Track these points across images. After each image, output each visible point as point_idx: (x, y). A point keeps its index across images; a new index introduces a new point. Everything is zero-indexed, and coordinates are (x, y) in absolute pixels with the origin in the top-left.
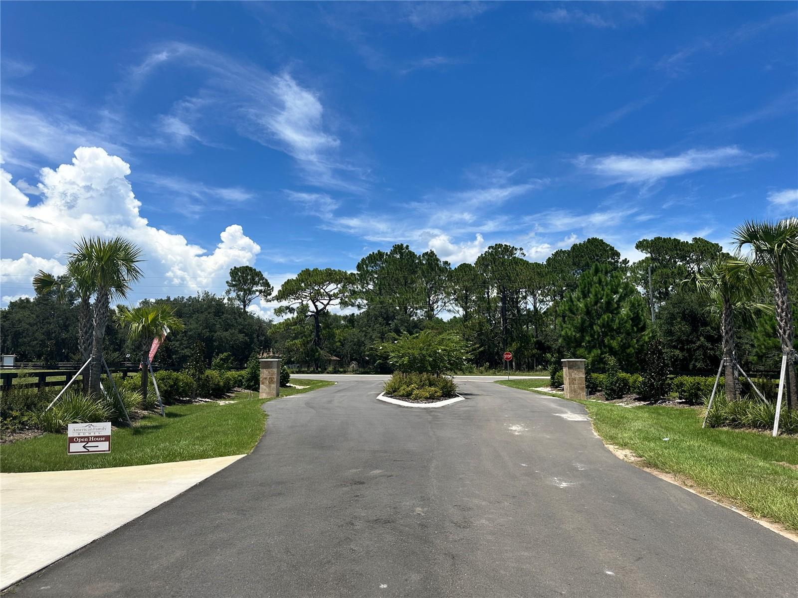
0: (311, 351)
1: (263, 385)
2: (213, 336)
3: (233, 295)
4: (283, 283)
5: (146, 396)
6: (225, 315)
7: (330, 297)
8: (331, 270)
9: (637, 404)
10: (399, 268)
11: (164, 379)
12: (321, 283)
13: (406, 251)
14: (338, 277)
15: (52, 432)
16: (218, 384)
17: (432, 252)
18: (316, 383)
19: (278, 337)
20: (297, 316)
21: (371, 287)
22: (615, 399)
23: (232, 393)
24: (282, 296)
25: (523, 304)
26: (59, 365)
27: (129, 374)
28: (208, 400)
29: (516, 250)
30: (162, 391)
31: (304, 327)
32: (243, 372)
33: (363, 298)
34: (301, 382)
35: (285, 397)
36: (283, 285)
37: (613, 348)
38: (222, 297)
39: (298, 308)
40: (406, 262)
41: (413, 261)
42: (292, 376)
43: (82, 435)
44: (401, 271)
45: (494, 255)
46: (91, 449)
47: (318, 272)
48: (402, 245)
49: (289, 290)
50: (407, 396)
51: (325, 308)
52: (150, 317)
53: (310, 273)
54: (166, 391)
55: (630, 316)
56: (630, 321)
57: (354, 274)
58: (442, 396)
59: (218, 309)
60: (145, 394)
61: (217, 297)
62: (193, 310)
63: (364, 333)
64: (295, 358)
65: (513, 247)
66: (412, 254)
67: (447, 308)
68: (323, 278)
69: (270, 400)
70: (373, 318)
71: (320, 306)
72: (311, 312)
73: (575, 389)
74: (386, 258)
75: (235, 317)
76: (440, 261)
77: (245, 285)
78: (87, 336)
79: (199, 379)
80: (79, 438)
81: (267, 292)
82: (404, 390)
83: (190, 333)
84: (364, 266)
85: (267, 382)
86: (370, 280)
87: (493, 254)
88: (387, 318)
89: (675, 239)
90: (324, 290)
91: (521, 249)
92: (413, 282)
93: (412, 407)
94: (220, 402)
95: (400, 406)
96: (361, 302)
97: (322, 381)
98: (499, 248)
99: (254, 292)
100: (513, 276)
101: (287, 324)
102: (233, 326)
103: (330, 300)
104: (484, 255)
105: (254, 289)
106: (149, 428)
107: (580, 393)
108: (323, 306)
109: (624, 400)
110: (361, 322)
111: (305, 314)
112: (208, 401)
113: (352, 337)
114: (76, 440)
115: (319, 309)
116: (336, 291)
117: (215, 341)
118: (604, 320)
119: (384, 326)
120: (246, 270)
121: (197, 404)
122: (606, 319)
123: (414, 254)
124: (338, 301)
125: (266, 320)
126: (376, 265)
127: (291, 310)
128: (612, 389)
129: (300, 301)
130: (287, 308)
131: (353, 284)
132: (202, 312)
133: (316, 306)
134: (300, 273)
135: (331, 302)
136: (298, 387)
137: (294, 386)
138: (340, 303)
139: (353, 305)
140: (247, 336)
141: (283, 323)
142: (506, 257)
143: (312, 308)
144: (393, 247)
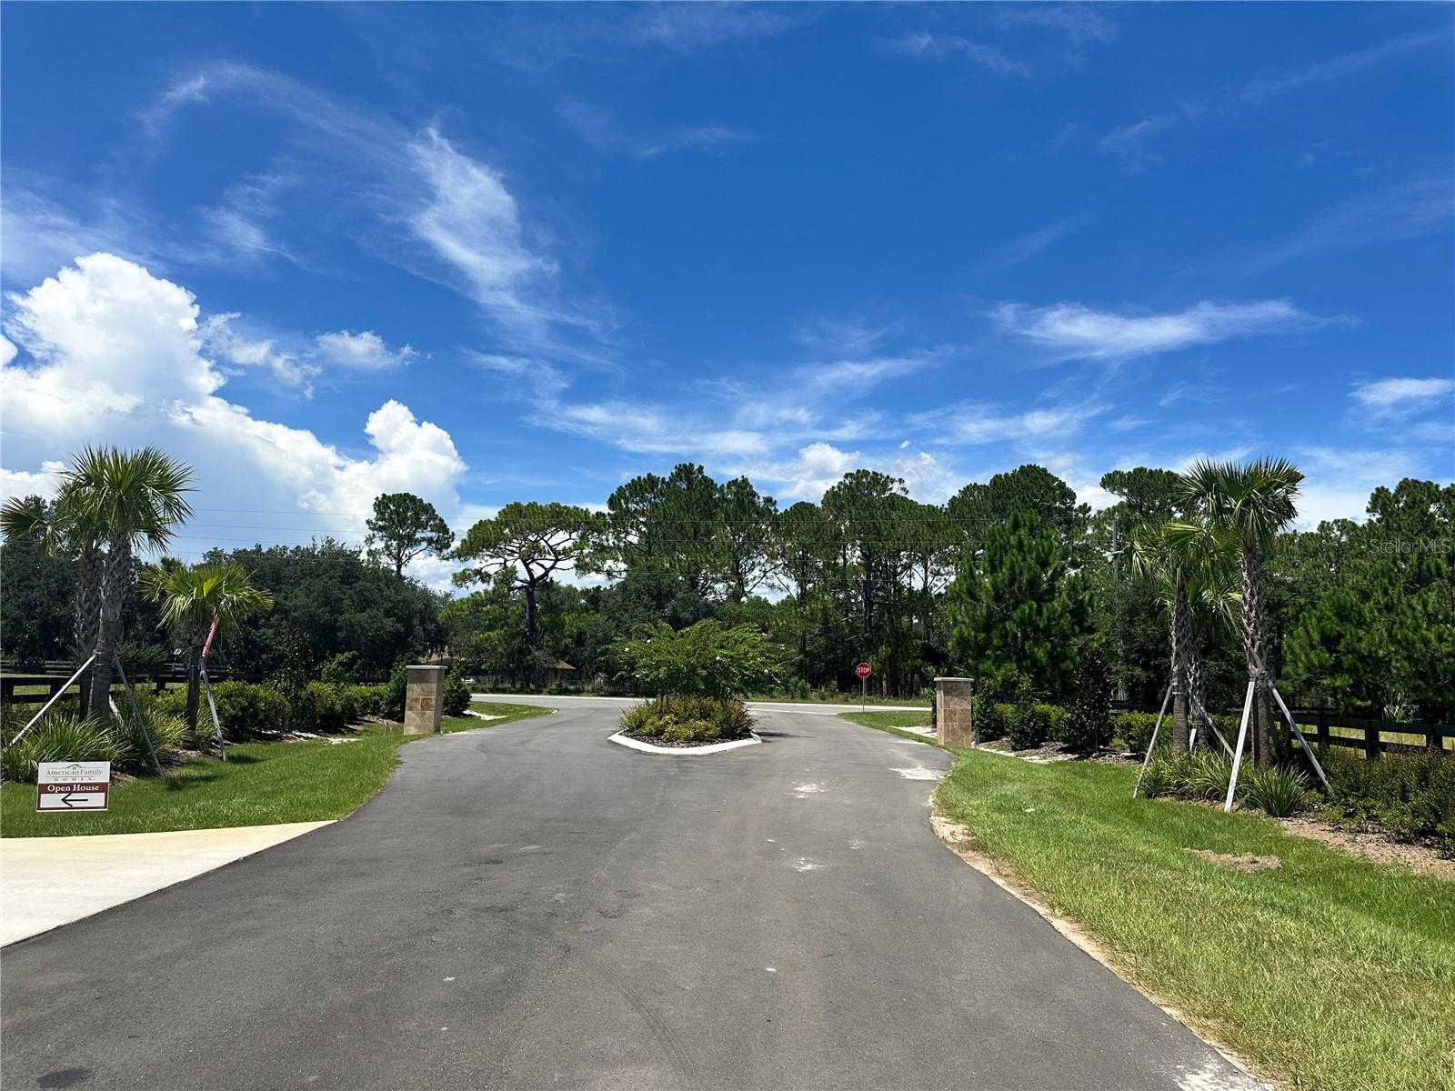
0: (518, 652)
1: (410, 712)
2: (336, 620)
3: (379, 545)
4: (471, 528)
5: (195, 726)
6: (360, 583)
7: (558, 555)
8: (560, 506)
9: (1061, 758)
10: (685, 507)
11: (231, 696)
12: (541, 531)
13: (698, 476)
14: (572, 520)
15: (18, 781)
16: (332, 709)
17: (745, 481)
18: (520, 711)
19: (459, 625)
20: (494, 588)
21: (633, 538)
22: (1027, 748)
23: (358, 725)
24: (469, 549)
25: (905, 577)
26: (47, 666)
27: (168, 685)
28: (311, 735)
29: (892, 482)
30: (227, 718)
31: (506, 609)
32: (382, 688)
33: (617, 560)
34: (491, 708)
35: (451, 734)
36: (470, 530)
37: (1036, 660)
38: (357, 549)
39: (496, 573)
40: (698, 496)
41: (711, 496)
42: (476, 697)
43: (61, 781)
44: (688, 512)
45: (855, 490)
46: (75, 804)
47: (535, 509)
48: (691, 465)
49: (482, 539)
50: (656, 735)
51: (546, 574)
52: (207, 587)
53: (521, 511)
54: (234, 718)
55: (1068, 606)
56: (1068, 615)
57: (604, 515)
58: (720, 736)
59: (348, 571)
60: (192, 723)
61: (350, 547)
62: (302, 571)
63: (616, 622)
64: (489, 664)
65: (888, 477)
66: (709, 483)
67: (769, 581)
68: (544, 522)
69: (418, 737)
70: (633, 596)
71: (538, 572)
72: (522, 581)
73: (953, 729)
74: (662, 487)
75: (379, 586)
76: (759, 498)
77: (401, 528)
78: (90, 617)
79: (297, 697)
80: (56, 785)
81: (440, 543)
82: (652, 724)
83: (296, 614)
84: (622, 501)
85: (419, 707)
86: (632, 527)
87: (851, 488)
88: (657, 595)
89: (1169, 473)
90: (546, 542)
91: (901, 481)
92: (709, 533)
93: (658, 754)
94: (332, 740)
95: (639, 752)
96: (613, 566)
97: (530, 708)
98: (862, 478)
99: (418, 542)
100: (885, 528)
101: (476, 602)
102: (374, 602)
103: (557, 560)
104: (836, 489)
105: (418, 535)
106: (192, 779)
107: (961, 737)
108: (544, 571)
109: (1042, 750)
110: (611, 602)
111: (508, 584)
112: (312, 738)
113: (594, 629)
114: (51, 788)
115: (535, 577)
116: (569, 544)
117: (340, 629)
118: (1023, 612)
119: (652, 611)
120: (405, 501)
121: (291, 742)
122: (1027, 611)
123: (712, 483)
124: (572, 562)
125: (439, 594)
126: (643, 500)
127: (485, 577)
128: (1022, 732)
129: (502, 560)
130: (478, 572)
131: (600, 533)
132: (318, 576)
133: (530, 572)
134: (504, 510)
135: (559, 565)
136: (486, 717)
137: (477, 715)
138: (576, 566)
139: (598, 571)
140: (402, 622)
141: (468, 600)
142: (875, 494)
143: (522, 573)
144: (676, 468)
